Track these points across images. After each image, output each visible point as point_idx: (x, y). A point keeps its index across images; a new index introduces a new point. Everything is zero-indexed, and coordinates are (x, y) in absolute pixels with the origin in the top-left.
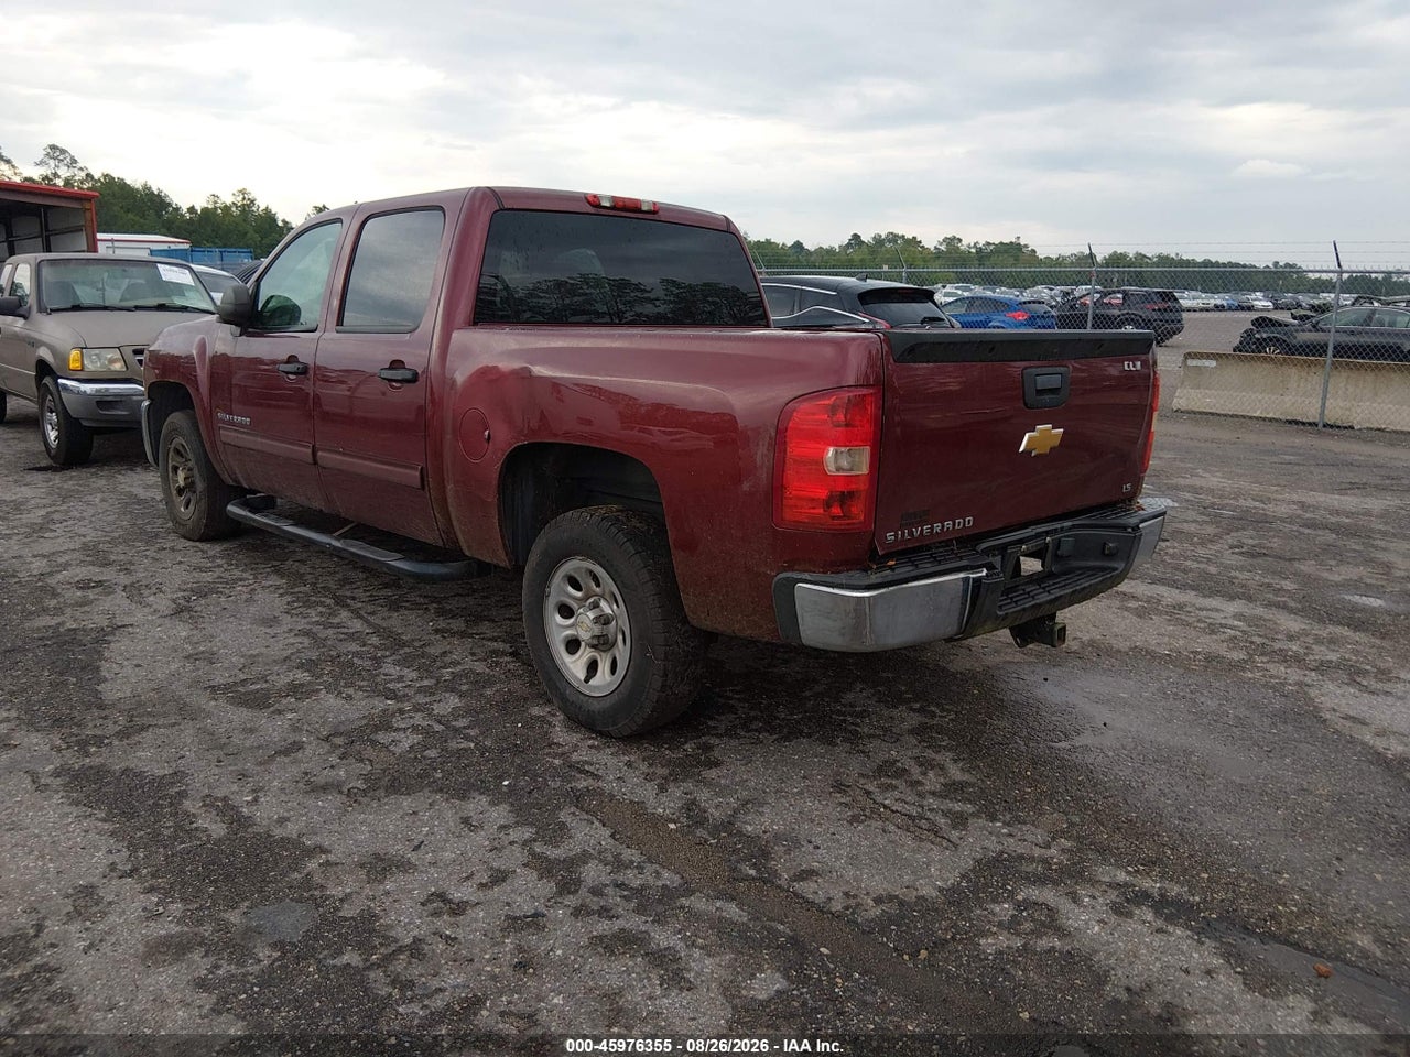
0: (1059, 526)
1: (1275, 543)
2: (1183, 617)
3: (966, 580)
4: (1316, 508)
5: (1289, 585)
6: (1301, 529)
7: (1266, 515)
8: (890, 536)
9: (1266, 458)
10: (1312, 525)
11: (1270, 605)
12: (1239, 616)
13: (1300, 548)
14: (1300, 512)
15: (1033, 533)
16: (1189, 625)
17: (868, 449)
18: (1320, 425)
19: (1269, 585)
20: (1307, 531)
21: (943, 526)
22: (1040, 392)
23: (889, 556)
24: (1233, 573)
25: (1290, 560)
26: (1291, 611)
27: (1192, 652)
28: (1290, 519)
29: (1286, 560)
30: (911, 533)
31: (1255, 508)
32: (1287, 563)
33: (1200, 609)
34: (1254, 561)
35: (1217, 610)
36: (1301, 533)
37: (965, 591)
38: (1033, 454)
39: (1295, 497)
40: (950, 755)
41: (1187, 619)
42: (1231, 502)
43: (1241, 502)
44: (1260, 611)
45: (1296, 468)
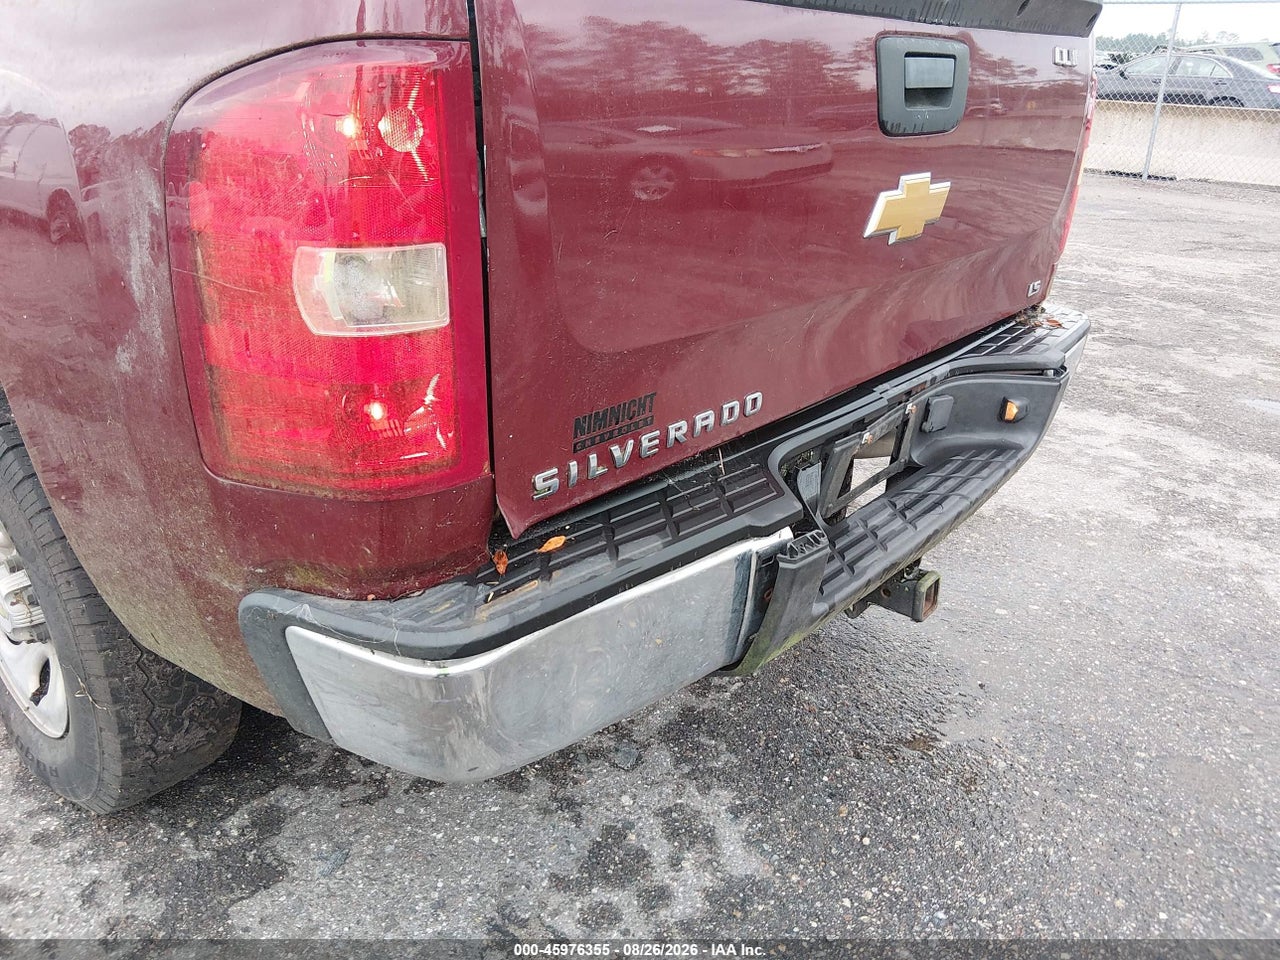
0: (928, 377)
1: (1139, 324)
2: (1057, 447)
3: (744, 561)
4: (1169, 276)
5: (1174, 387)
6: (1163, 303)
7: (1117, 284)
8: (544, 481)
9: (1098, 214)
10: (1172, 297)
11: (1162, 420)
12: (1128, 441)
13: (1170, 330)
14: (1153, 280)
15: (883, 403)
16: (1067, 461)
17: (438, 250)
18: (1145, 176)
19: (1150, 389)
20: (1169, 305)
21: (692, 426)
22: (913, 95)
23: (549, 523)
24: (1103, 371)
25: (1163, 347)
26: (1191, 429)
27: (1082, 513)
28: (1146, 290)
29: (1158, 347)
30: (606, 458)
31: (1102, 276)
32: (1161, 352)
33: (1074, 431)
34: (1122, 350)
35: (1098, 433)
36: (1165, 309)
37: (743, 586)
38: (892, 240)
39: (1143, 262)
40: (726, 796)
41: (1063, 450)
42: (1074, 268)
43: (1086, 269)
44: (1152, 432)
45: (1131, 224)
